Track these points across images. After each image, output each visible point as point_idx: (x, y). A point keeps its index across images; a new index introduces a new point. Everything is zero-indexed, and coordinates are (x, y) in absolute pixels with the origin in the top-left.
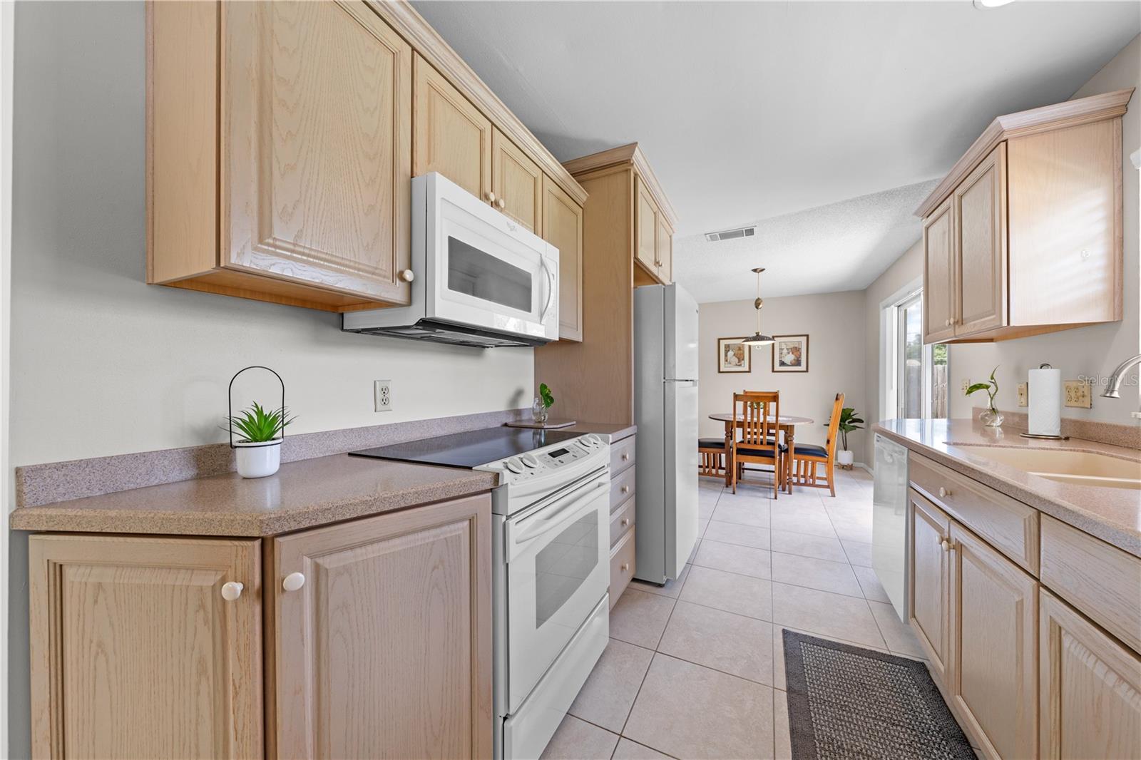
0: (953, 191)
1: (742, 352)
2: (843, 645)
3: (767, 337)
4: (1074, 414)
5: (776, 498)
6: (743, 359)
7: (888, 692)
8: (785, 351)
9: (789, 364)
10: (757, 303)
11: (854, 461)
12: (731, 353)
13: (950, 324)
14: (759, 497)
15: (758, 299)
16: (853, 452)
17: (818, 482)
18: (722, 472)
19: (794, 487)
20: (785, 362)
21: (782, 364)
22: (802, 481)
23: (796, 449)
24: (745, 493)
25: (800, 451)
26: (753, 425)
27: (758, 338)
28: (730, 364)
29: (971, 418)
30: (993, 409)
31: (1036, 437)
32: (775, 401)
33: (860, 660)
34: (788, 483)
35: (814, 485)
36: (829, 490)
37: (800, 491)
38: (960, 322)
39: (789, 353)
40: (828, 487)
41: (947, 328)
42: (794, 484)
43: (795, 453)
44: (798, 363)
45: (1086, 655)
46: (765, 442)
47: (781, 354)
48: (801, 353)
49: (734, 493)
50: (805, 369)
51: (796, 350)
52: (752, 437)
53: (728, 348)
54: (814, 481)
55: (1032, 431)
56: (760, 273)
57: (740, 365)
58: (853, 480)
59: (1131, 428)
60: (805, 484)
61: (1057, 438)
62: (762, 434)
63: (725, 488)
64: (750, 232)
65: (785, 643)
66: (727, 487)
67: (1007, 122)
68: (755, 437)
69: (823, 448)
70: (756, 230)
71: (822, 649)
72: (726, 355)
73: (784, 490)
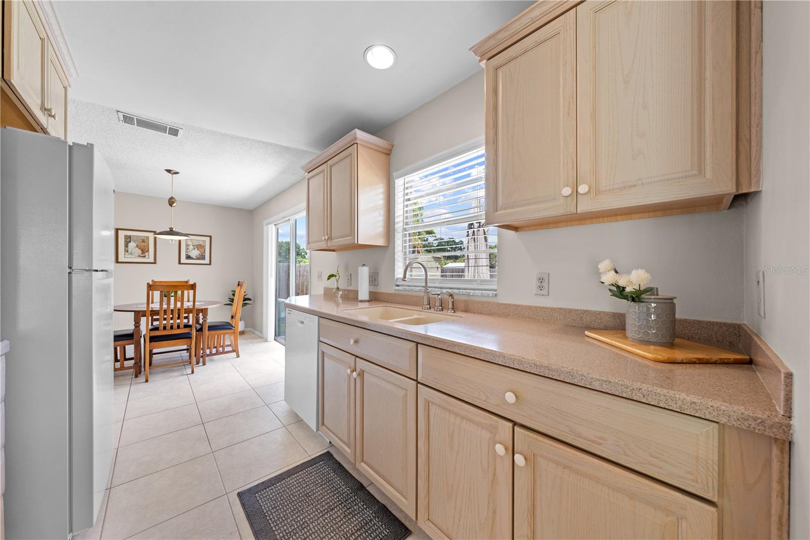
0: (327, 162)
1: (146, 244)
2: (285, 472)
3: (181, 233)
4: (373, 289)
5: (193, 372)
6: (148, 251)
7: (321, 488)
8: (191, 247)
9: (195, 258)
10: (171, 202)
11: (245, 327)
12: (132, 245)
13: (325, 239)
14: (177, 376)
15: (172, 198)
16: (244, 321)
17: (227, 349)
18: (131, 363)
19: (207, 358)
20: (191, 256)
21: (188, 257)
22: (214, 351)
23: (209, 327)
24: (160, 376)
25: (212, 328)
26: (169, 312)
27: (171, 232)
28: (132, 254)
29: (323, 293)
30: (338, 288)
31: (361, 301)
32: (193, 289)
33: (298, 476)
34: (202, 357)
35: (224, 353)
36: (235, 353)
37: (211, 360)
38: (330, 238)
39: (195, 249)
40: (233, 351)
41: (323, 241)
42: (208, 356)
43: (209, 330)
44: (203, 258)
45: (444, 411)
46: (182, 326)
47: (188, 249)
48: (205, 249)
49: (147, 381)
50: (208, 263)
51: (200, 247)
52: (168, 322)
53: (128, 240)
54: (223, 349)
55: (360, 298)
56: (174, 175)
57: (144, 257)
58: (246, 341)
59: (393, 294)
60: (218, 353)
61: (368, 301)
62: (172, 319)
63: (134, 379)
64: (174, 132)
65: (243, 505)
66: (136, 376)
67: (360, 134)
68: (165, 322)
69: (228, 323)
70: (180, 132)
71: (272, 487)
72: (126, 246)
73: (198, 363)
